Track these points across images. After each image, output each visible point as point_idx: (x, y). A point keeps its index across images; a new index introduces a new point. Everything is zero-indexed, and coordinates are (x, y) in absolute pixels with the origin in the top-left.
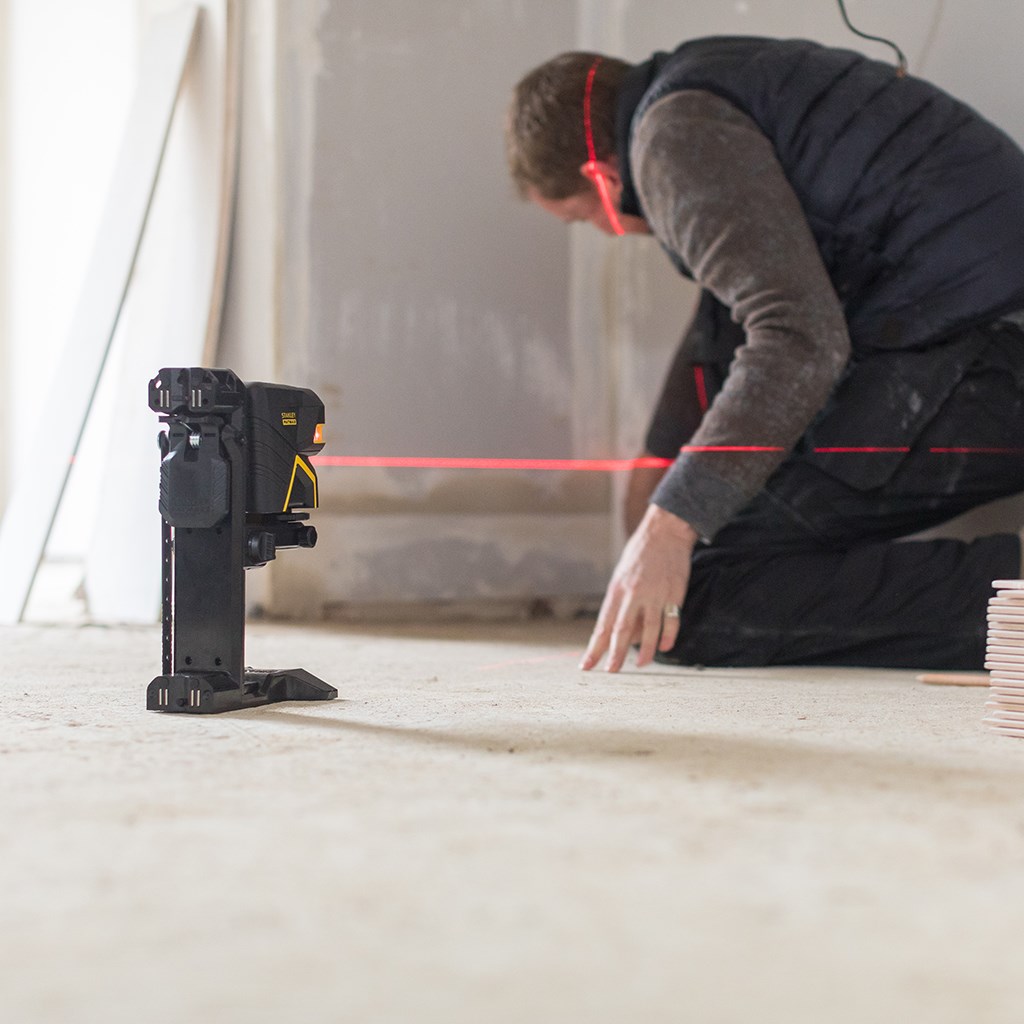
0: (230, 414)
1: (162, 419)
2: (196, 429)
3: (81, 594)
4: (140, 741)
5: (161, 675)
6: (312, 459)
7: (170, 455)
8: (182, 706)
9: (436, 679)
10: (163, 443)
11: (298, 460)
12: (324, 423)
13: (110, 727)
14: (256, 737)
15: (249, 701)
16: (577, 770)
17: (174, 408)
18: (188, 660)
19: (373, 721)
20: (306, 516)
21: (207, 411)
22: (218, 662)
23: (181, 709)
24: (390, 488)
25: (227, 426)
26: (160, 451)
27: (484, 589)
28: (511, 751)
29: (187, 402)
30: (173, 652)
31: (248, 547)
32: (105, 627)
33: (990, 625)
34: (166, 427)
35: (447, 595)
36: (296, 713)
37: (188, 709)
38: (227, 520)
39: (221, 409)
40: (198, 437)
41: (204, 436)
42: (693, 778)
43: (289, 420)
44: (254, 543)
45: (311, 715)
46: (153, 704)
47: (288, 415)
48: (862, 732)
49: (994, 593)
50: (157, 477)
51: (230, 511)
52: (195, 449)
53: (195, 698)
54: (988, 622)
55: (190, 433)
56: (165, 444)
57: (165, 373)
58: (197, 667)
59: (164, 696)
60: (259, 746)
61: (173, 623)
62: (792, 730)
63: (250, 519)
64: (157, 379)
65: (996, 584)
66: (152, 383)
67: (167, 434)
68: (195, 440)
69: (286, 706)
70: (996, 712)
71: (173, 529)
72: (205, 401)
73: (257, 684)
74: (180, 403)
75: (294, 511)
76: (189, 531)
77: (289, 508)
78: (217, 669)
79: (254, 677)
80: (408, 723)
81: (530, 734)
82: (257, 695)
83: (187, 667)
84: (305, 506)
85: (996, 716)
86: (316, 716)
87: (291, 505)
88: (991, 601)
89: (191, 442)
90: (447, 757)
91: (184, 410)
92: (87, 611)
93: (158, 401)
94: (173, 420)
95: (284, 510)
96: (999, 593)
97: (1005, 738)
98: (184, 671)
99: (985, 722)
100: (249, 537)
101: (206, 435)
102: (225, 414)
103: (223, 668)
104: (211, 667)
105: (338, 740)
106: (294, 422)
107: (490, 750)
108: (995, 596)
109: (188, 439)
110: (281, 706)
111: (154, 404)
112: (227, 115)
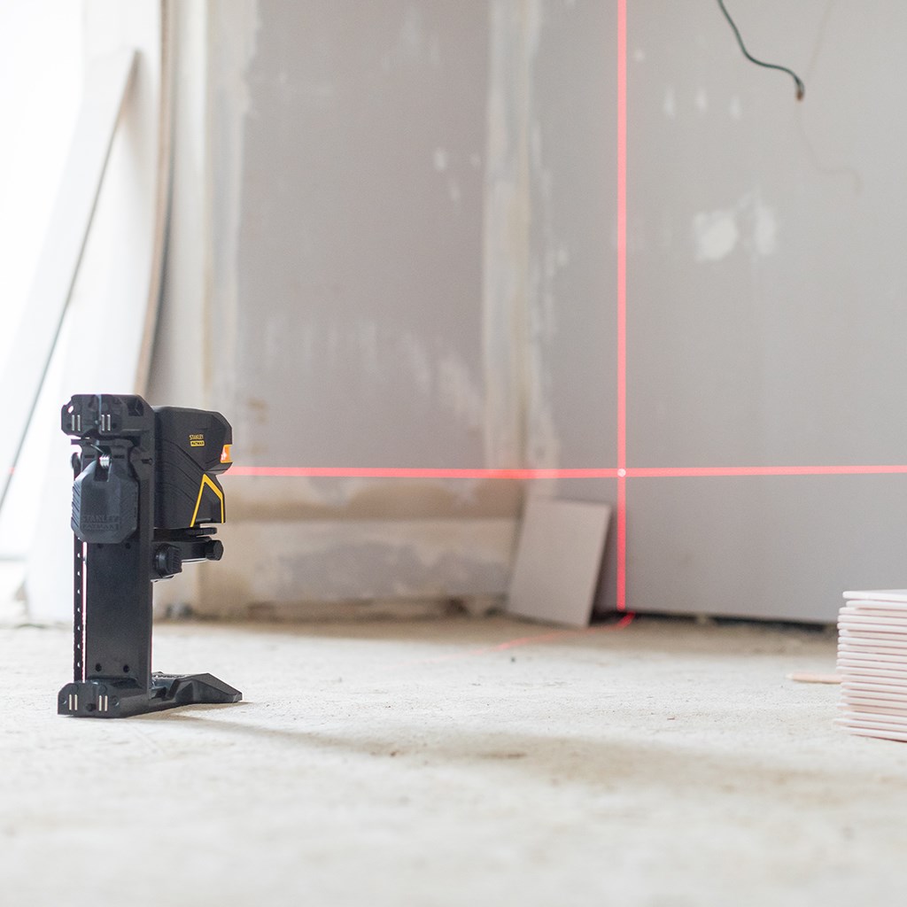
0: (139, 437)
1: (74, 442)
2: (106, 451)
3: (22, 595)
4: (43, 747)
5: (72, 681)
6: (219, 477)
7: (82, 476)
8: (91, 710)
9: (340, 680)
10: (76, 463)
11: (205, 479)
12: (231, 443)
13: (18, 732)
14: (155, 742)
15: (155, 704)
16: (448, 774)
17: (85, 432)
18: (98, 668)
19: (271, 724)
20: (214, 531)
21: (116, 434)
22: (126, 669)
23: (90, 713)
24: (313, 496)
25: (136, 448)
26: (72, 471)
27: (401, 590)
28: (393, 754)
29: (97, 426)
30: (84, 660)
31: (155, 561)
32: (41, 627)
33: (840, 632)
34: (78, 449)
35: (366, 595)
36: (199, 716)
37: (98, 714)
38: (135, 536)
39: (129, 432)
40: (107, 458)
41: (114, 459)
42: (555, 782)
43: (197, 442)
44: (161, 557)
45: (213, 719)
46: (63, 709)
47: (196, 437)
48: (722, 733)
49: (844, 602)
50: (69, 496)
51: (138, 528)
52: (106, 469)
53: (103, 703)
54: (838, 630)
55: (100, 455)
56: (77, 466)
57: (77, 399)
58: (106, 674)
59: (73, 702)
60: (155, 751)
61: (84, 632)
62: (658, 731)
63: (158, 535)
64: (69, 405)
65: (846, 594)
66: (65, 408)
67: (79, 455)
68: (105, 461)
69: (190, 709)
70: (846, 713)
71: (85, 544)
72: (113, 426)
73: (165, 688)
74: (91, 427)
75: (202, 526)
76: (100, 546)
77: (197, 523)
78: (125, 675)
79: (163, 682)
80: (303, 726)
81: (414, 737)
82: (164, 699)
83: (97, 674)
84: (212, 521)
85: (846, 716)
86: (217, 719)
87: (198, 520)
88: (842, 610)
89: (102, 463)
90: (332, 761)
91: (94, 433)
92: (26, 611)
93: (70, 426)
94: (85, 442)
95: (192, 526)
96: (848, 603)
97: (855, 737)
98: (94, 678)
99: (836, 723)
100: (157, 551)
101: (116, 457)
102: (133, 437)
103: (131, 674)
104: (119, 673)
105: (232, 744)
106: (202, 444)
107: (373, 754)
108: (845, 606)
109: (99, 461)
110: (187, 710)
111: (67, 428)
112: (161, 150)
